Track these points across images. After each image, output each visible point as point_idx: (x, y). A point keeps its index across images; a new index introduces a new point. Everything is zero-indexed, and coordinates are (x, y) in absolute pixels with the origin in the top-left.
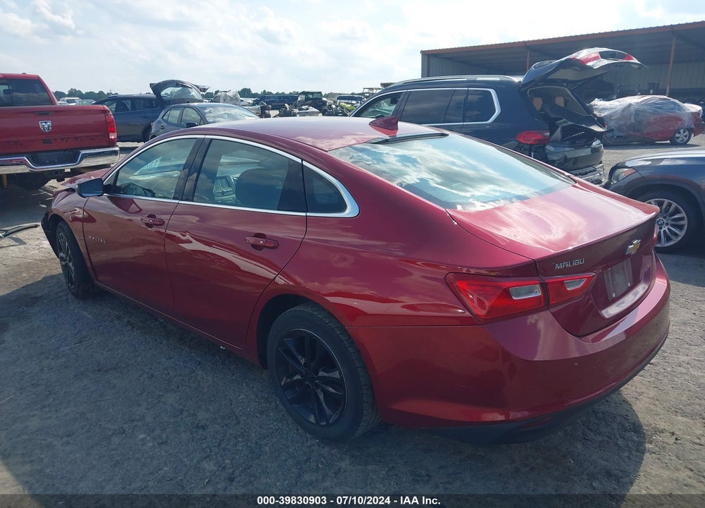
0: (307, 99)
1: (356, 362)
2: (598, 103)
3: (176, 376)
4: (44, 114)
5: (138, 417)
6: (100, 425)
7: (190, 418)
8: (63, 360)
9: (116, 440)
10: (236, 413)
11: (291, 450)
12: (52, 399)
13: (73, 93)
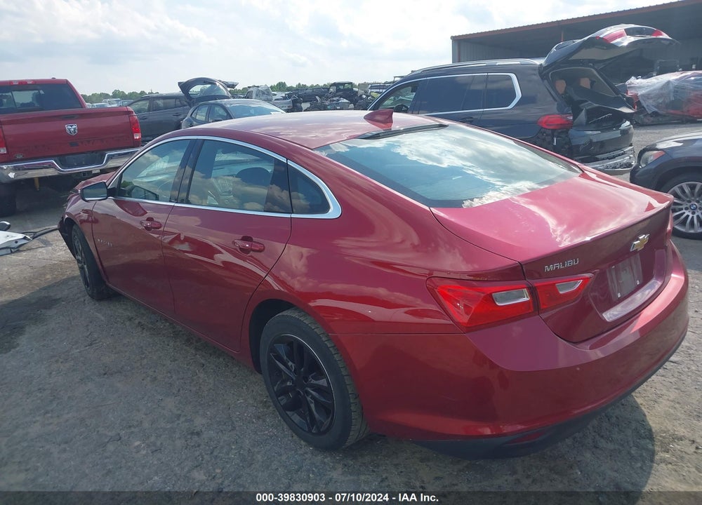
0: (338, 90)
1: (342, 369)
2: (634, 81)
3: (178, 379)
4: (70, 118)
5: (135, 423)
6: (98, 431)
7: (187, 424)
8: (72, 363)
9: (111, 447)
10: (233, 418)
11: (284, 458)
12: (55, 405)
13: (117, 94)
